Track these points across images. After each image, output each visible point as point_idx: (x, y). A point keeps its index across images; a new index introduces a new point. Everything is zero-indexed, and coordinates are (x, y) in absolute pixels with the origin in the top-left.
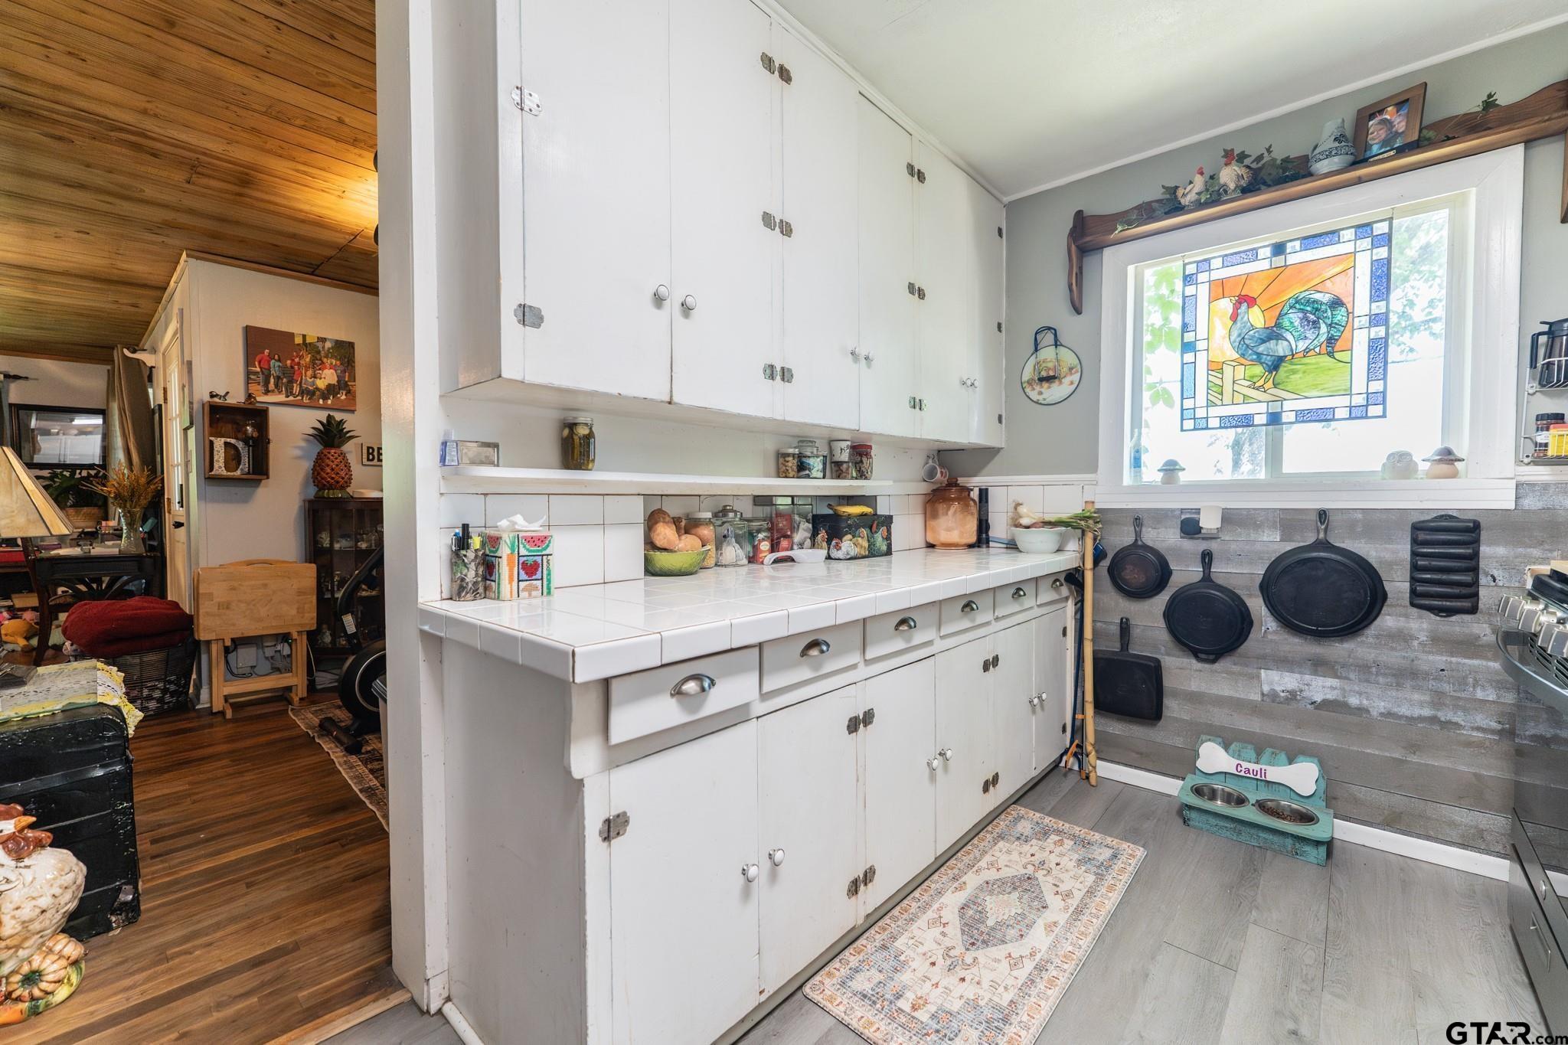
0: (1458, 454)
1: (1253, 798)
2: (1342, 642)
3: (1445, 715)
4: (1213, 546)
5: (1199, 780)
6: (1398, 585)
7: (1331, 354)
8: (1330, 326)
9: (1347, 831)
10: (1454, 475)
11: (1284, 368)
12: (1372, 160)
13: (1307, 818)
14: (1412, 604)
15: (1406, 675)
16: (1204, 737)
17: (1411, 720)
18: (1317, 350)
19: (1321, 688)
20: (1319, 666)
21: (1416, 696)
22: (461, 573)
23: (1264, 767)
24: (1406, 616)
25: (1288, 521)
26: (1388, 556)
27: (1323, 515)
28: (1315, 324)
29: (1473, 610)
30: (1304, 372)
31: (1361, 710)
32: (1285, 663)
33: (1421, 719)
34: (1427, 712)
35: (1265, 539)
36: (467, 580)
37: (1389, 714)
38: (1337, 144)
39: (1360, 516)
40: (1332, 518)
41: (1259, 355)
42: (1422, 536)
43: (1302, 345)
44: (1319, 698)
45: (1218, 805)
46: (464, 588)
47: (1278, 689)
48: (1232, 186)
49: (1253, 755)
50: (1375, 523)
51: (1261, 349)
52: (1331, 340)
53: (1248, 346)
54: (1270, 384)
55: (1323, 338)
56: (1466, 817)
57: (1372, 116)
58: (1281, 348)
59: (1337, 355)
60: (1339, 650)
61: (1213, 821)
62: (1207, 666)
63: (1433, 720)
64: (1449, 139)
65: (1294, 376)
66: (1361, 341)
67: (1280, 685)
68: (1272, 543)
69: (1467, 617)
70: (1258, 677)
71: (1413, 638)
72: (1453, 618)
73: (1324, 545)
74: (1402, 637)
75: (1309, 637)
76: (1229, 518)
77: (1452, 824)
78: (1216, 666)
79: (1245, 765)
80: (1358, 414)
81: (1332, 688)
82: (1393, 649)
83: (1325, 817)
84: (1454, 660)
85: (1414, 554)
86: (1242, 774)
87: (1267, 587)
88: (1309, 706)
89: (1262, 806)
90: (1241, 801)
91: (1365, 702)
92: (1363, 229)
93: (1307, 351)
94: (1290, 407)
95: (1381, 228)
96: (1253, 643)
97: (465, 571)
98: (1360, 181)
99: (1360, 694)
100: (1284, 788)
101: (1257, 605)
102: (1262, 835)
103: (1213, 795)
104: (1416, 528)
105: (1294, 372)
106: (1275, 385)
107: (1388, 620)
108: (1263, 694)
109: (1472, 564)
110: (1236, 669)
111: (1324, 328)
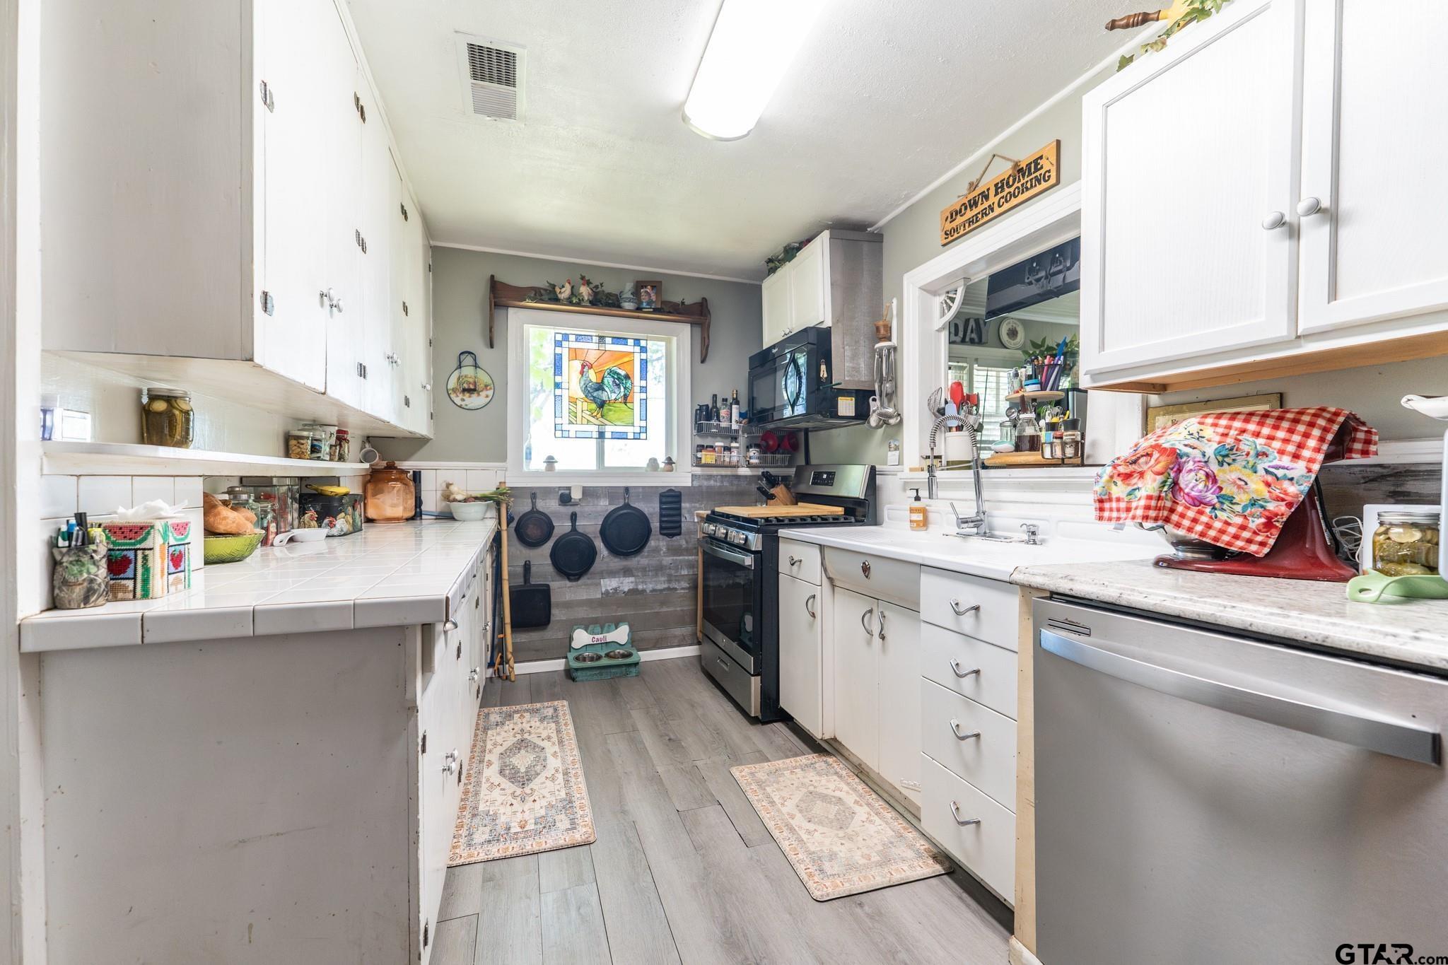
0: (674, 460)
1: (603, 654)
2: (635, 557)
3: (671, 586)
4: (576, 509)
5: (576, 654)
6: (655, 525)
7: (625, 403)
8: (625, 388)
9: (646, 656)
10: (672, 470)
11: (606, 407)
12: (644, 310)
13: (630, 655)
14: (661, 534)
15: (659, 569)
16: (575, 627)
17: (661, 591)
18: (620, 400)
19: (627, 584)
20: (627, 572)
21: (663, 579)
22: (89, 573)
23: (605, 635)
24: (658, 540)
25: (611, 493)
26: (651, 510)
27: (627, 489)
28: (618, 386)
29: (679, 534)
30: (615, 411)
31: (644, 591)
32: (612, 574)
33: (664, 589)
34: (666, 586)
35: (602, 504)
36: (99, 580)
37: (654, 590)
38: (632, 297)
39: (641, 490)
40: (631, 491)
41: (594, 397)
42: (664, 500)
43: (613, 396)
44: (626, 589)
45: (589, 664)
46: (95, 591)
47: (609, 588)
48: (586, 298)
49: (599, 629)
50: (647, 492)
51: (595, 394)
52: (625, 397)
53: (589, 391)
54: (599, 415)
55: (622, 394)
56: (679, 631)
57: (642, 287)
58: (604, 396)
59: (628, 404)
60: (634, 562)
61: (589, 673)
62: (574, 583)
63: (669, 589)
64: (669, 313)
65: (614, 413)
66: (637, 397)
67: (610, 586)
68: (604, 506)
69: (678, 537)
70: (600, 584)
71: (661, 550)
72: (674, 538)
73: (627, 506)
74: (656, 550)
75: (622, 557)
76: (587, 492)
77: (675, 637)
78: (580, 582)
79: (596, 636)
80: (637, 437)
81: (632, 582)
82: (654, 557)
83: (634, 652)
84: (675, 558)
85: (661, 509)
86: (595, 642)
87: (603, 533)
88: (623, 595)
89: (607, 655)
90: (599, 658)
91: (645, 587)
92: (637, 342)
93: (616, 399)
94: (609, 430)
95: (643, 343)
96: (598, 565)
97: (93, 569)
98: (638, 318)
99: (642, 582)
100: (612, 644)
101: (599, 544)
102: (613, 670)
103: (584, 659)
104: (662, 496)
105: (610, 410)
106: (602, 416)
107: (652, 543)
108: (602, 594)
109: (678, 511)
110: (589, 582)
111: (622, 389)
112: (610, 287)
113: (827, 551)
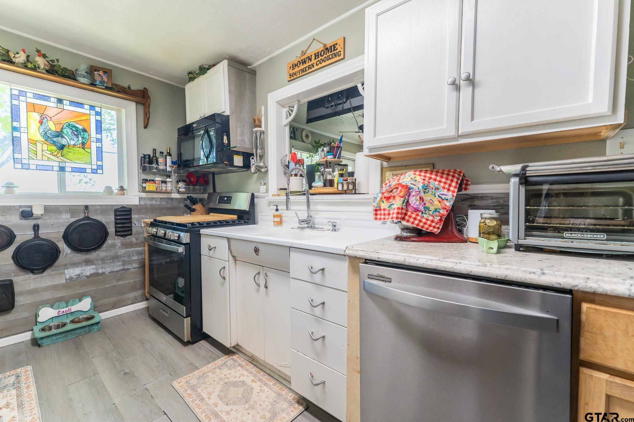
0: (125, 188)
1: (68, 321)
2: (95, 252)
3: (126, 267)
4: (39, 222)
5: (42, 326)
6: (111, 229)
7: (84, 148)
8: (83, 138)
9: (104, 316)
10: (124, 194)
11: (65, 150)
12: (97, 86)
13: (92, 318)
14: (116, 235)
15: (116, 258)
16: (40, 307)
17: (117, 271)
18: (78, 146)
19: (89, 270)
20: (88, 262)
21: (119, 264)
23: (70, 308)
24: (114, 239)
25: (72, 210)
26: (109, 221)
27: (86, 207)
28: (77, 136)
29: (131, 234)
30: (74, 153)
31: (103, 273)
32: (75, 265)
33: (120, 270)
34: (121, 268)
35: (64, 217)
37: (111, 272)
38: (86, 74)
39: (99, 207)
40: (90, 208)
41: (54, 142)
42: (118, 213)
43: (72, 143)
44: (88, 274)
45: (54, 331)
47: (73, 275)
49: (65, 305)
50: (104, 209)
51: (55, 139)
52: (83, 144)
53: (48, 137)
54: (59, 155)
55: (80, 142)
56: (132, 295)
57: (95, 70)
58: (64, 142)
59: (85, 149)
60: (93, 255)
61: (54, 338)
62: (39, 275)
63: (123, 269)
64: (118, 92)
65: (71, 154)
66: (94, 146)
67: (73, 273)
68: (67, 219)
69: (130, 237)
70: (64, 273)
71: (117, 246)
72: (127, 237)
73: (88, 218)
74: (113, 246)
75: (84, 253)
76: (47, 209)
77: (129, 299)
78: (44, 274)
79: (61, 310)
80: (94, 172)
81: (93, 269)
82: (111, 250)
84: (127, 250)
85: (116, 219)
86: (61, 314)
87: (66, 237)
88: (85, 278)
89: (73, 322)
90: (64, 325)
91: (104, 270)
92: (92, 107)
93: (74, 145)
94: (69, 166)
95: (98, 109)
96: (61, 260)
98: (92, 91)
99: (102, 268)
100: (77, 312)
101: (62, 245)
102: (77, 332)
103: (50, 328)
104: (116, 211)
105: (70, 152)
106: (62, 156)
107: (109, 241)
108: (66, 279)
109: (130, 220)
110: (53, 273)
111: (80, 138)
112: (65, 63)
113: (232, 241)
